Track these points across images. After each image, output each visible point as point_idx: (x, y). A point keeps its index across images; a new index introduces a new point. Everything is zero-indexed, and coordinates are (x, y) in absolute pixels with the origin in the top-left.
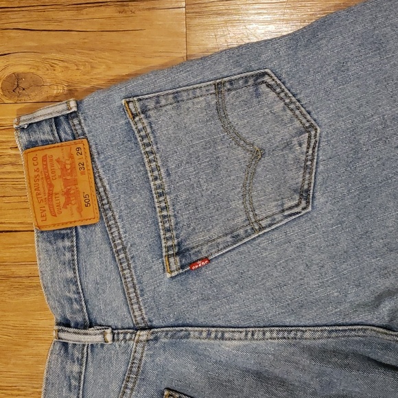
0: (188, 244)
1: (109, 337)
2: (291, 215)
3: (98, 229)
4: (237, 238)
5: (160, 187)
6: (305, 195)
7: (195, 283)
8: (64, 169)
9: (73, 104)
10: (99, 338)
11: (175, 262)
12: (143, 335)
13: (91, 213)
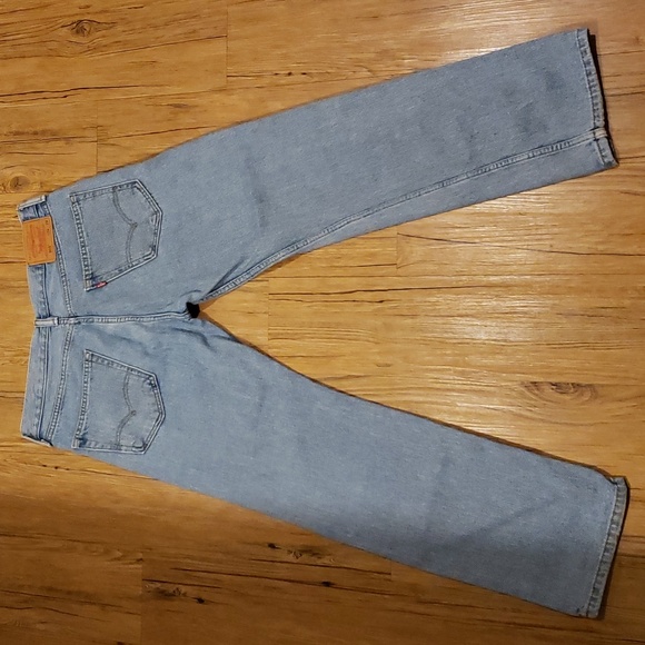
0: (97, 274)
1: (56, 322)
2: (147, 259)
3: (54, 265)
4: (121, 271)
5: (83, 242)
6: (154, 248)
7: (99, 294)
8: (39, 233)
9: (43, 197)
10: (51, 322)
11: (89, 283)
12: (72, 320)
13: (52, 256)
